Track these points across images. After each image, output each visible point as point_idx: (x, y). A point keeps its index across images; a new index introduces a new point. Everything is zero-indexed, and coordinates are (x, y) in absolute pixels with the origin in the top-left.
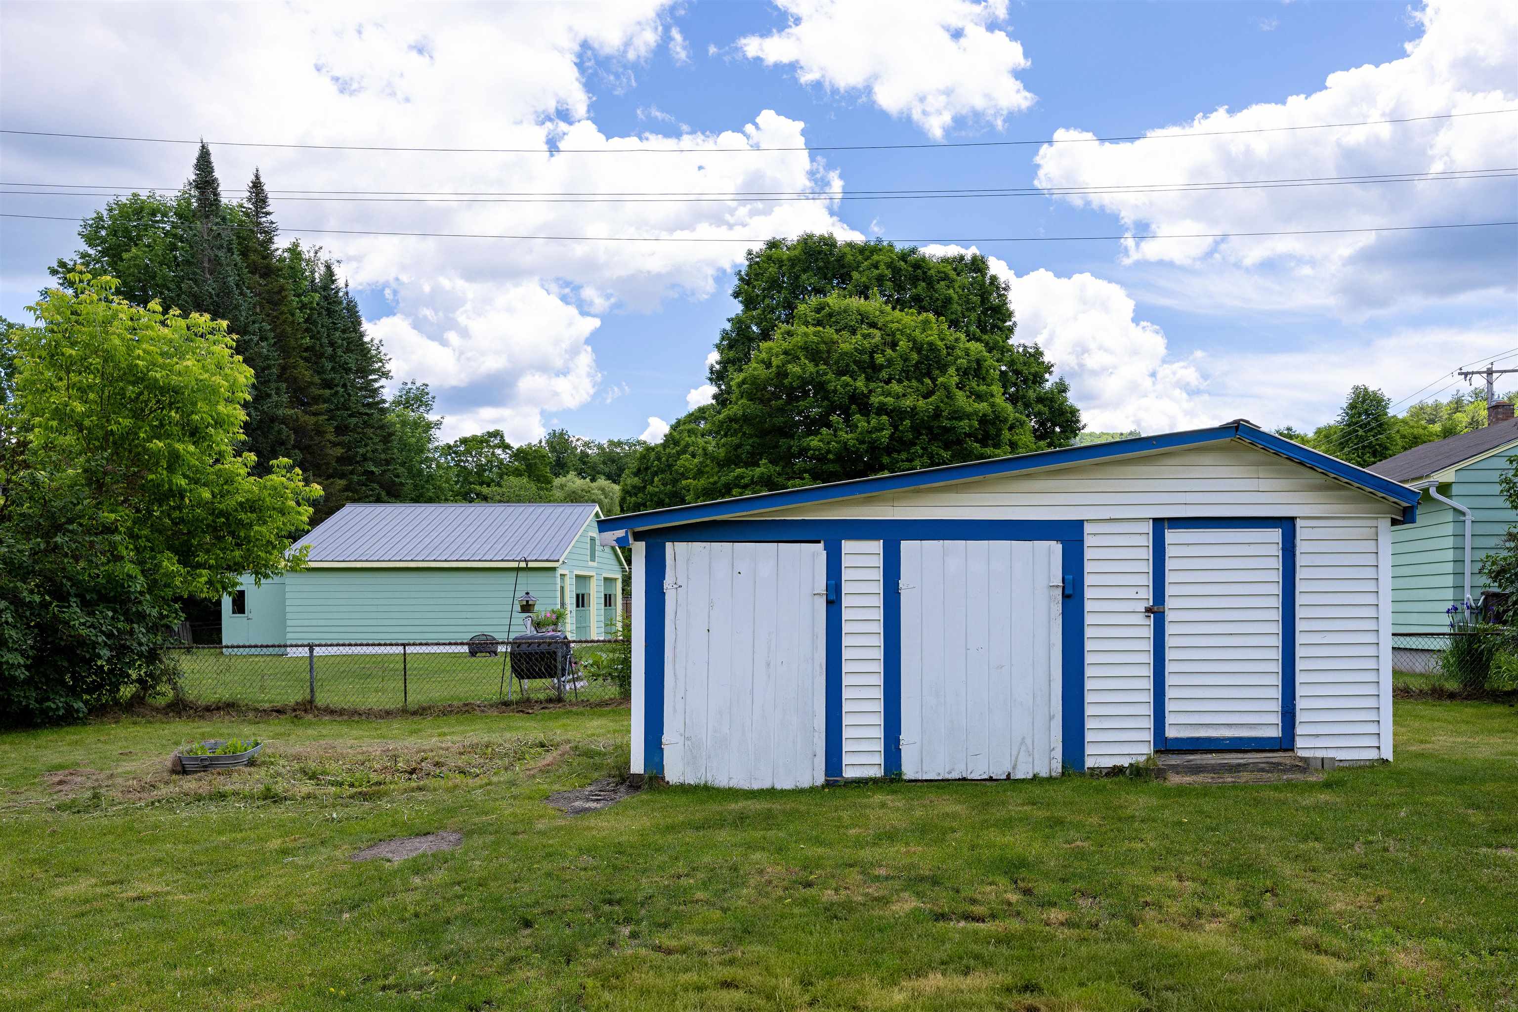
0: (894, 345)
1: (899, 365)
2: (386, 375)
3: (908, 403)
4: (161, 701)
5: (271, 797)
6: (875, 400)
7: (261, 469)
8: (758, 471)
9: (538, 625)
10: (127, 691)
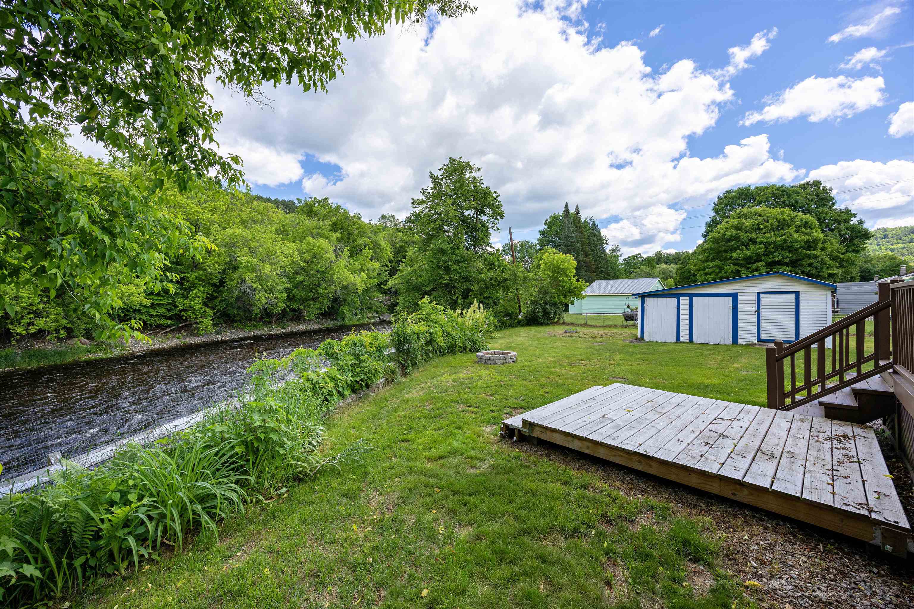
0: (768, 221)
1: (770, 227)
2: (607, 244)
3: (772, 240)
4: (561, 322)
5: (579, 337)
6: (758, 240)
7: (578, 281)
8: (714, 263)
9: (632, 310)
10: (556, 320)
